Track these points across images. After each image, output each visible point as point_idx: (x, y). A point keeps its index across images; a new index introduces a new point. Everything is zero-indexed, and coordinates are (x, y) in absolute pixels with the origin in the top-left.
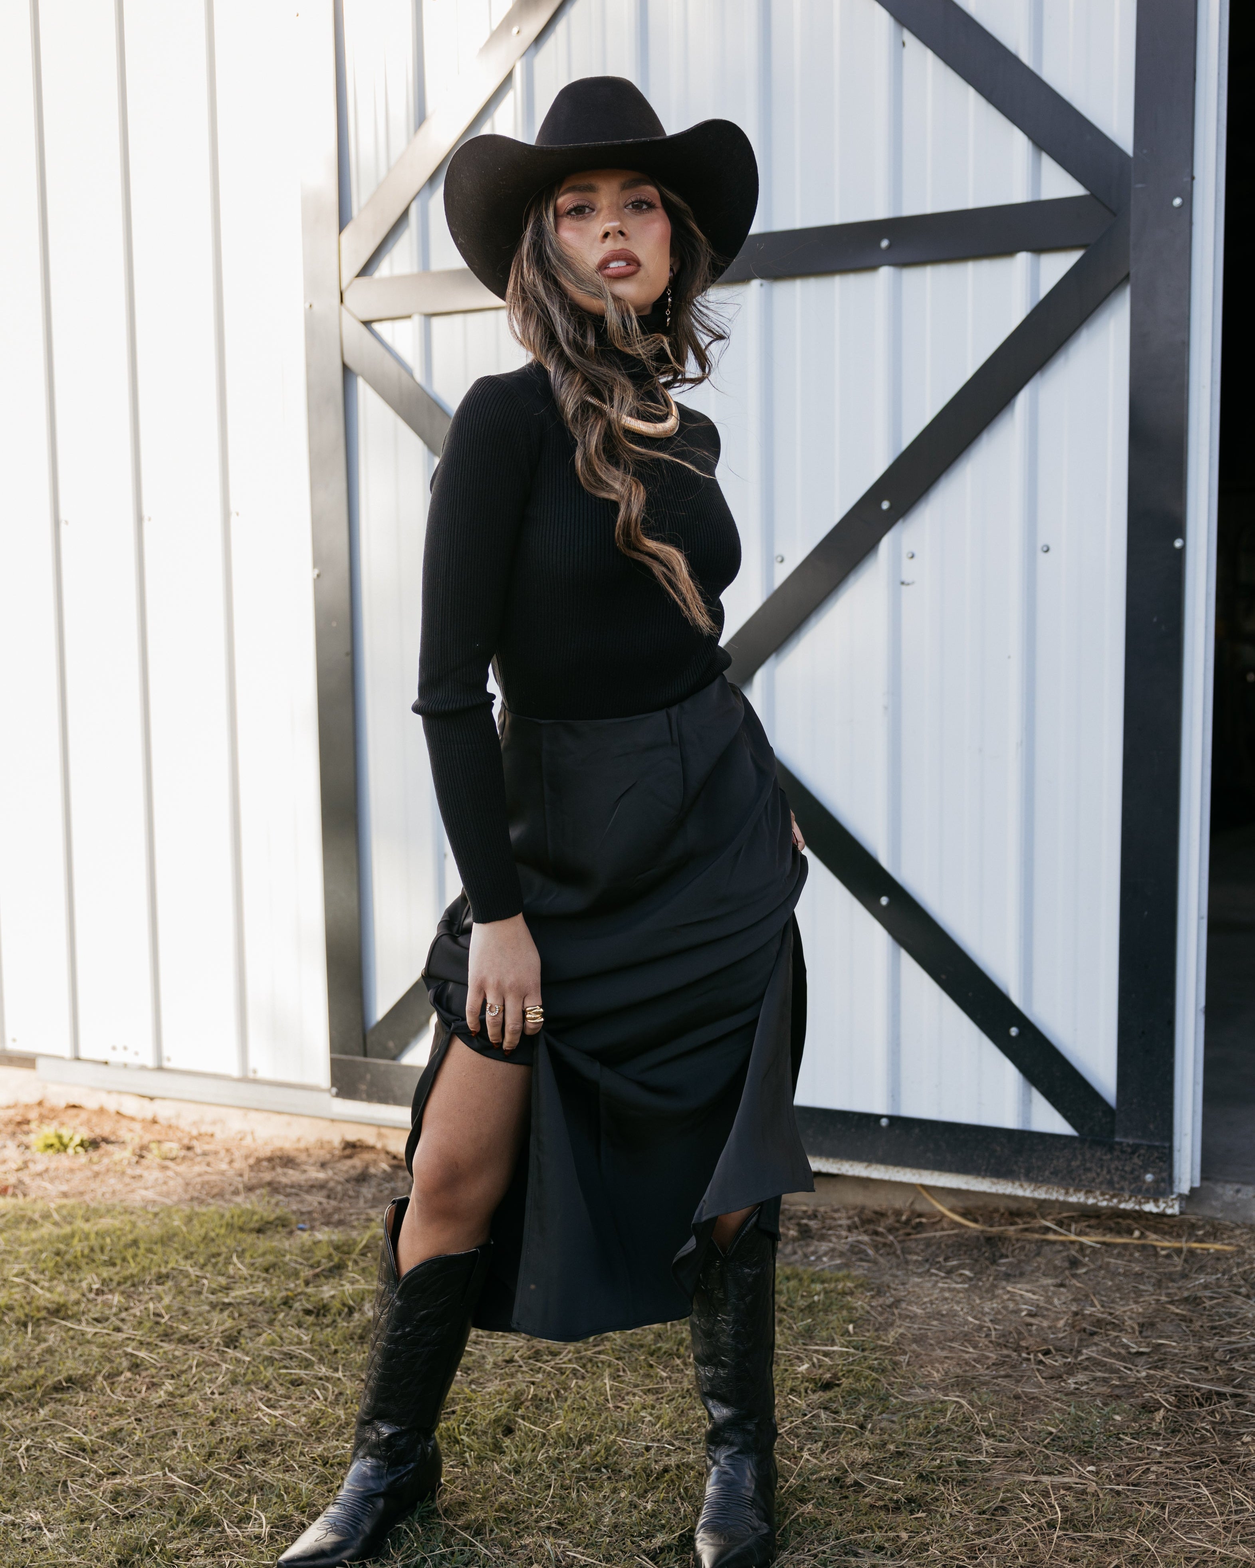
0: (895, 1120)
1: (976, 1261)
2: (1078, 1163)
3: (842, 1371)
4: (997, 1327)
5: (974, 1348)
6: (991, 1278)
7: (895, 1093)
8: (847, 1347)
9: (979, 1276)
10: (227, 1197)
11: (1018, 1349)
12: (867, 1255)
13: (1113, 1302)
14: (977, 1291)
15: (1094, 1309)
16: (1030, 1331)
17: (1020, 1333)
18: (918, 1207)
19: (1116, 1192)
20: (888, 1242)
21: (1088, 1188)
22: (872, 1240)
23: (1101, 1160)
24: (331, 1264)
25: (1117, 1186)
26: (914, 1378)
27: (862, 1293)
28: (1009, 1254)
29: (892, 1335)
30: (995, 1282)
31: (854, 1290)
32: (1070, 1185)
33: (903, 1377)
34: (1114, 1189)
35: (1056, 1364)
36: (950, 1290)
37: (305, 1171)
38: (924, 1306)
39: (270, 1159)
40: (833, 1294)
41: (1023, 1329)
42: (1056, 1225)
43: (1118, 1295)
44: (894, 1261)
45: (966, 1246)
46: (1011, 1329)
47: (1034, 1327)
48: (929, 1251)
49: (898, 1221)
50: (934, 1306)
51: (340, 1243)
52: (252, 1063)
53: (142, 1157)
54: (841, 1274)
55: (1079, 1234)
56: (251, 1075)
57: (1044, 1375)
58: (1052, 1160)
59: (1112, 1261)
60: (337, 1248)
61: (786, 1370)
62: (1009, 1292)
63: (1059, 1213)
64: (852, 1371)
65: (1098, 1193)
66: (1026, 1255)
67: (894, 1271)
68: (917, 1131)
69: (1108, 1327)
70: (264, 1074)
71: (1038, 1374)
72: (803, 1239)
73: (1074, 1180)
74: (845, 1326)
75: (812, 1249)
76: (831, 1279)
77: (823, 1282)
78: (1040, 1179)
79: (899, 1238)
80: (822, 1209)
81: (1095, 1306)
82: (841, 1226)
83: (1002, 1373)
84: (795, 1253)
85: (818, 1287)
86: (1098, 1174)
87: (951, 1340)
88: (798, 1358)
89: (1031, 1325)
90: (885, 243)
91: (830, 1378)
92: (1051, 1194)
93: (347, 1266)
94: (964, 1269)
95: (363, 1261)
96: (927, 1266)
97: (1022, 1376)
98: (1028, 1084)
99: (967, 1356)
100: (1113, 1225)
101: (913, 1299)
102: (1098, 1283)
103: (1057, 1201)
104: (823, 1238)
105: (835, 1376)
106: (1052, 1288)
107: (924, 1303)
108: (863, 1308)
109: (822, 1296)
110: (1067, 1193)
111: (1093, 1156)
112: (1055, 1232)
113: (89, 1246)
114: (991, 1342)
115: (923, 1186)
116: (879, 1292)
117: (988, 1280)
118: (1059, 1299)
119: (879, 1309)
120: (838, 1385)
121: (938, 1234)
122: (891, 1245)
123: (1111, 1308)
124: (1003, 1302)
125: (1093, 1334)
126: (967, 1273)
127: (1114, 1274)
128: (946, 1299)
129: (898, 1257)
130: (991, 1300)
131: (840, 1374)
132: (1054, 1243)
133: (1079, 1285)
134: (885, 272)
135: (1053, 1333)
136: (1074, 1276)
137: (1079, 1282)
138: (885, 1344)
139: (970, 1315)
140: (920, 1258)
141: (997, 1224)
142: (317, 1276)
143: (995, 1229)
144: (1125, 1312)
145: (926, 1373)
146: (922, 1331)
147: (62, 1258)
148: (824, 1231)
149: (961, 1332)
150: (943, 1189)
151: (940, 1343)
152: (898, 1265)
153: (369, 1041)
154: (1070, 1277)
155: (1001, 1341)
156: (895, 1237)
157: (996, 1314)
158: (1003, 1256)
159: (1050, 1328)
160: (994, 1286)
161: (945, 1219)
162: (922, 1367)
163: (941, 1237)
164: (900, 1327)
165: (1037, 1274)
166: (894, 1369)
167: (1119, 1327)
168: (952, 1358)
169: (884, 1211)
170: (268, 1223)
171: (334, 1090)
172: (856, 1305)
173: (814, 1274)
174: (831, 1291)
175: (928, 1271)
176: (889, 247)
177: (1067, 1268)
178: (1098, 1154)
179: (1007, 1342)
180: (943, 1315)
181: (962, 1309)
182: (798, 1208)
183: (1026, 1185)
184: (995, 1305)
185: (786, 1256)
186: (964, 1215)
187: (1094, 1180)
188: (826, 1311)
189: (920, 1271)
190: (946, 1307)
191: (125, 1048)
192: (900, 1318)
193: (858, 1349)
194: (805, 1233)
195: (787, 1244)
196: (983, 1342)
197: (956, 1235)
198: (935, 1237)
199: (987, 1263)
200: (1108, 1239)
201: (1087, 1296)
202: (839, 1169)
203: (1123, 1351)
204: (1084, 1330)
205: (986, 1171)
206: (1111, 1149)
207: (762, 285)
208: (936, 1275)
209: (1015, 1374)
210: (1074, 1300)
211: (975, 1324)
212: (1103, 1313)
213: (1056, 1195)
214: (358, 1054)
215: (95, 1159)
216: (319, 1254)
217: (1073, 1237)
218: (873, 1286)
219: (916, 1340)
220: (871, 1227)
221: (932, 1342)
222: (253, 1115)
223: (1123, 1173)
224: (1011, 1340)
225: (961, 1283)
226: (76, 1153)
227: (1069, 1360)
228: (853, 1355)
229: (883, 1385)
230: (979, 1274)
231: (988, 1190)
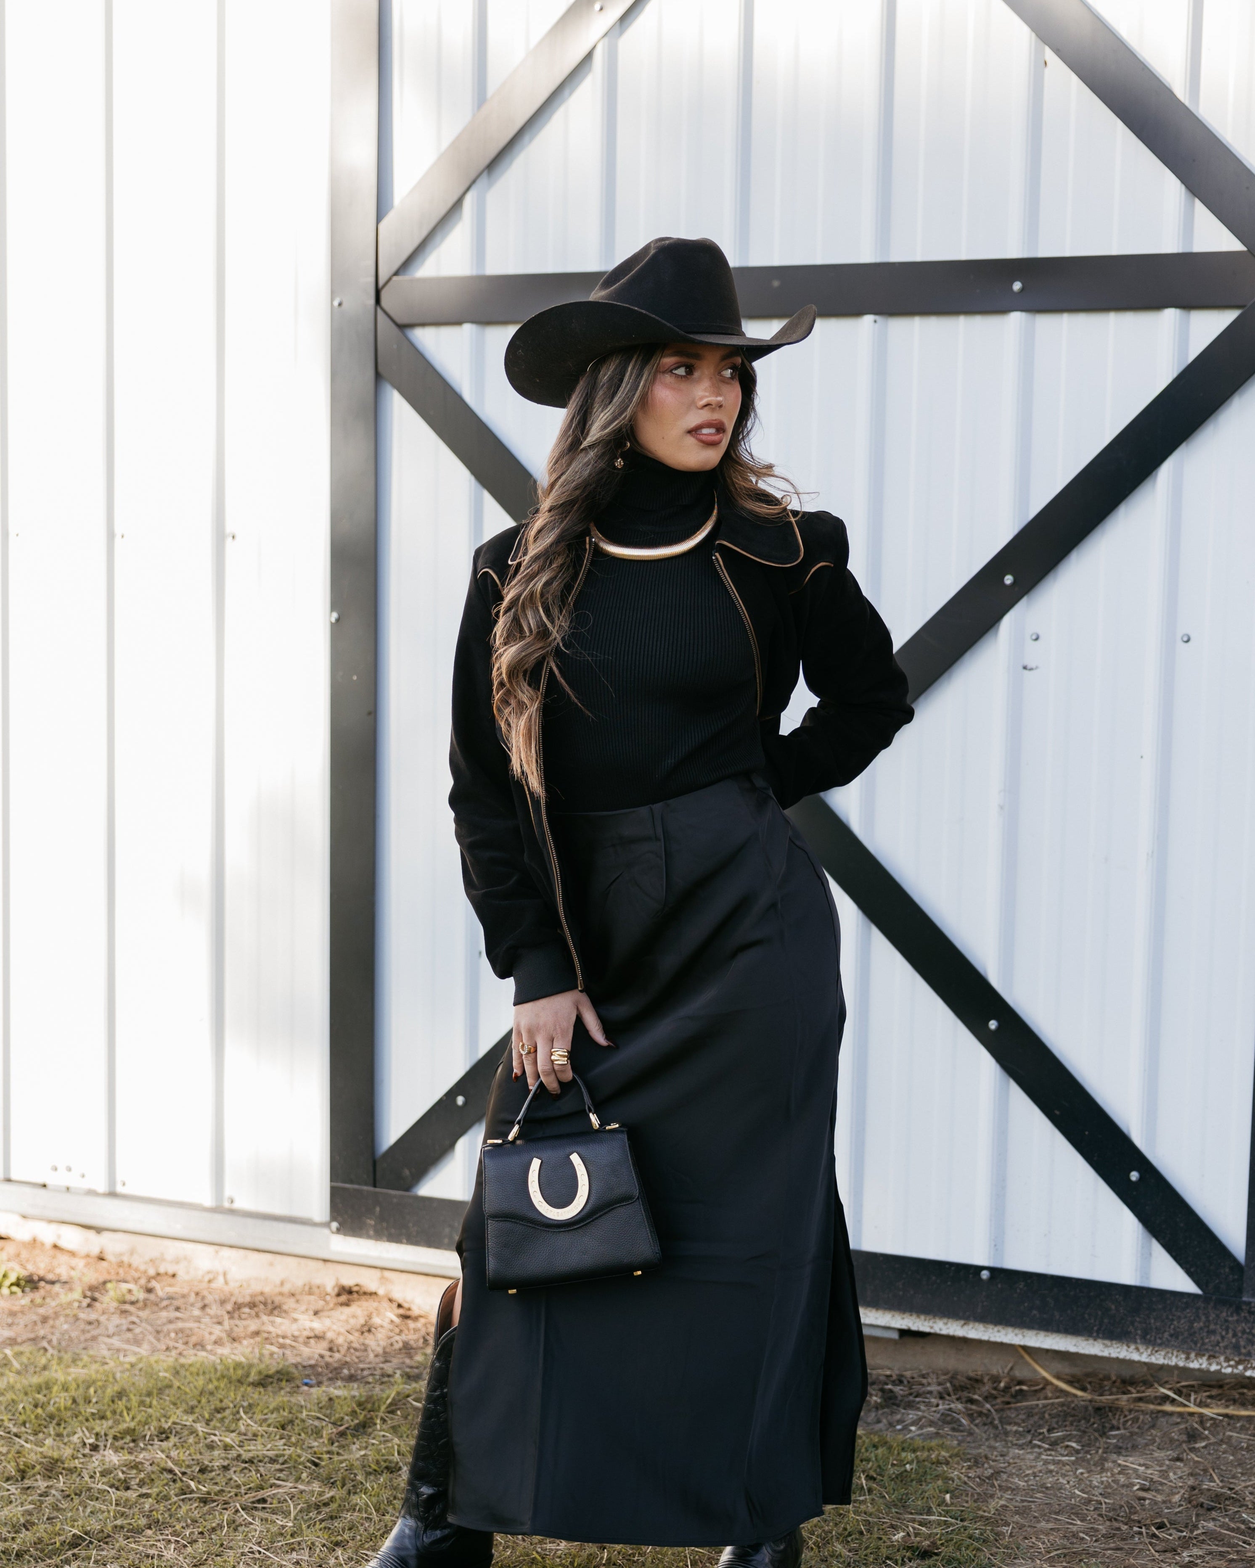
0: (997, 1273)
1: (1084, 1432)
2: (1201, 1324)
3: (940, 1540)
4: (1107, 1501)
5: (1082, 1521)
6: (1100, 1451)
7: (997, 1243)
8: (945, 1517)
9: (1087, 1449)
10: (209, 1347)
11: (1129, 1522)
12: (961, 1425)
13: (1234, 1477)
14: (1084, 1464)
15: (1212, 1484)
16: (1143, 1505)
17: (1131, 1507)
18: (1018, 1374)
19: (1243, 1357)
20: (985, 1411)
21: (1211, 1353)
22: (966, 1408)
23: (1226, 1321)
24: (356, 1421)
25: (1243, 1351)
26: (1018, 1548)
27: (958, 1463)
28: (1121, 1426)
29: (994, 1504)
30: (1105, 1455)
31: (950, 1459)
32: (1191, 1348)
33: (1006, 1547)
34: (1240, 1354)
35: (1171, 1538)
36: (1055, 1462)
37: (295, 1320)
38: (1026, 1479)
39: (252, 1305)
40: (926, 1463)
41: (1135, 1503)
42: (1175, 1393)
43: (1240, 1470)
44: (992, 1431)
45: (1073, 1416)
46: (1122, 1503)
47: (1147, 1502)
48: (1031, 1421)
49: (995, 1389)
50: (1038, 1478)
51: (363, 1399)
52: (228, 1192)
53: (94, 1299)
54: (934, 1443)
55: (1201, 1404)
56: (227, 1205)
57: (1157, 1548)
58: (1173, 1320)
59: (1235, 1434)
60: (360, 1404)
61: (880, 1539)
62: (1120, 1465)
63: (1178, 1382)
64: (952, 1540)
65: (1222, 1358)
66: (1139, 1428)
67: (992, 1443)
68: (1022, 1285)
69: (1227, 1502)
70: (240, 1204)
71: (1150, 1548)
72: (887, 1406)
73: (1196, 1343)
74: (942, 1495)
75: (898, 1417)
76: (923, 1447)
77: (914, 1451)
78: (1159, 1341)
79: (997, 1407)
80: (908, 1374)
81: (1215, 1482)
82: (930, 1392)
83: (1112, 1545)
84: (879, 1421)
85: (910, 1456)
86: (1223, 1338)
87: (1057, 1513)
88: (892, 1526)
89: (1144, 1499)
90: (1017, 286)
91: (929, 1546)
92: (1170, 1359)
93: (375, 1424)
94: (1069, 1441)
95: (392, 1419)
96: (1029, 1437)
97: (1134, 1549)
98: (1147, 1235)
99: (1075, 1529)
100: (1237, 1396)
101: (1014, 1471)
102: (1218, 1458)
103: (1176, 1367)
104: (910, 1405)
105: (934, 1543)
106: (1167, 1462)
107: (1027, 1475)
108: (959, 1478)
109: (914, 1466)
110: (1187, 1358)
111: (1218, 1316)
112: (1173, 1401)
113: (70, 1396)
114: (1101, 1515)
115: (1025, 1348)
116: (977, 1462)
117: (1097, 1452)
118: (1175, 1474)
119: (978, 1480)
120: (937, 1554)
121: (1041, 1403)
122: (988, 1415)
123: (1231, 1483)
124: (1113, 1475)
125: (1210, 1509)
126: (1074, 1445)
127: (1235, 1449)
128: (1051, 1471)
129: (996, 1428)
130: (1101, 1473)
131: (939, 1542)
132: (1172, 1414)
133: (1196, 1459)
134: (1016, 318)
135: (1167, 1508)
136: (1192, 1450)
137: (1197, 1456)
138: (986, 1514)
139: (1078, 1488)
140: (1021, 1429)
141: (1107, 1393)
142: (342, 1434)
143: (1107, 1398)
144: (1246, 1487)
145: (1031, 1544)
146: (1025, 1504)
147: (44, 1410)
148: (911, 1398)
149: (1068, 1505)
150: (1047, 1351)
151: (1045, 1515)
152: (996, 1437)
153: (378, 1168)
154: (1188, 1451)
155: (1111, 1514)
156: (992, 1406)
157: (1106, 1487)
158: (1113, 1428)
159: (1164, 1502)
160: (1104, 1460)
161: (1049, 1387)
162: (1026, 1538)
163: (1045, 1406)
164: (1000, 1498)
165: (1151, 1447)
166: (996, 1540)
167: (1238, 1501)
168: (1059, 1530)
169: (979, 1377)
170: (268, 1376)
171: (335, 1225)
172: (952, 1475)
173: (904, 1442)
174: (924, 1461)
175: (1031, 1442)
176: (1022, 290)
177: (1184, 1442)
178: (1224, 1314)
179: (1118, 1515)
180: (1047, 1488)
181: (1068, 1482)
182: (880, 1371)
183: (1142, 1348)
184: (1104, 1479)
185: (868, 1424)
186: (1070, 1383)
187: (1218, 1343)
188: (920, 1482)
189: (1021, 1442)
190: (1051, 1479)
191: (69, 1169)
192: (1000, 1490)
193: (957, 1519)
194: (890, 1401)
195: (870, 1411)
196: (1092, 1515)
197: (1062, 1405)
198: (1037, 1405)
199: (1096, 1434)
200: (1231, 1411)
201: (1205, 1471)
202: (932, 1328)
203: (1243, 1527)
204: (1202, 1505)
205: (1098, 1332)
206: (1238, 1309)
207: (875, 321)
208: (1039, 1447)
209: (1126, 1547)
210: (1191, 1474)
211: (1083, 1498)
212: (1222, 1488)
213: (1176, 1360)
214: (366, 1184)
215: (38, 1301)
216: (342, 1411)
217: (1193, 1409)
218: (969, 1456)
219: (1022, 1512)
220: (965, 1394)
221: (1036, 1514)
222: (226, 1252)
223: (1250, 1337)
224: (1122, 1514)
225: (1067, 1455)
226: (12, 1293)
227: (1184, 1534)
228: (952, 1525)
229: (985, 1556)
230: (1087, 1446)
231: (1100, 1354)
